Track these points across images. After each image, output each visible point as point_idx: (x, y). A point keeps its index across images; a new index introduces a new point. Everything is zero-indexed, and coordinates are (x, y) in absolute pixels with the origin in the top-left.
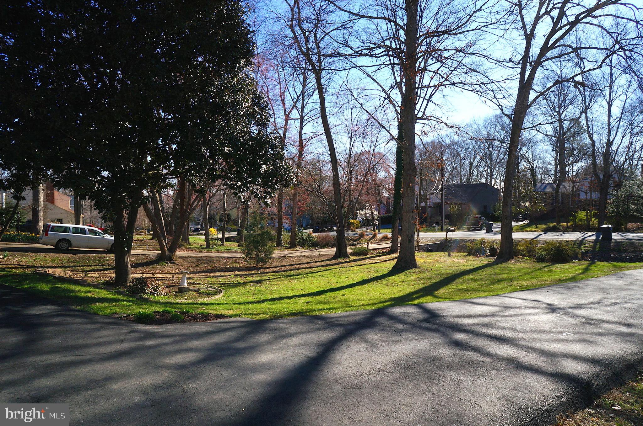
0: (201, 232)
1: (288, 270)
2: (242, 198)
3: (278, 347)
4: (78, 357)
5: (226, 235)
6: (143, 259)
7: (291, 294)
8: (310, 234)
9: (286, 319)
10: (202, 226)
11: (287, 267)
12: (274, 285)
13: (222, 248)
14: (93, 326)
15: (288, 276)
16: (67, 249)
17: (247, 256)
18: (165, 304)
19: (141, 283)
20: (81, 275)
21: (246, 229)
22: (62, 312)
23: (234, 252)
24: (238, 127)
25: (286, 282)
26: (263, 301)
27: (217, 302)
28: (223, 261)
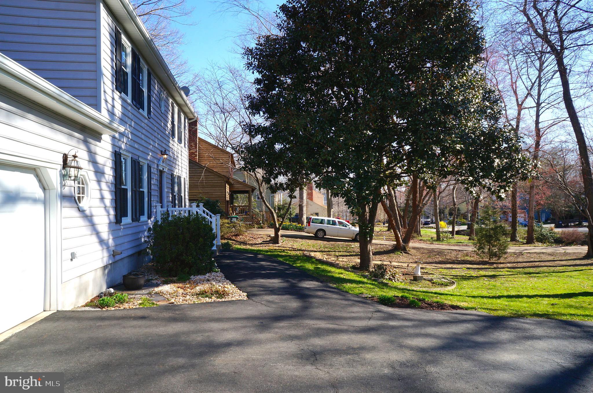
0: (431, 225)
1: (526, 267)
2: (474, 192)
3: (522, 348)
4: (338, 326)
5: (457, 228)
6: (381, 248)
7: (531, 293)
8: (552, 230)
9: (529, 320)
10: (432, 219)
11: (525, 264)
12: (511, 281)
13: (452, 241)
14: (346, 302)
15: (526, 273)
16: (323, 237)
17: (479, 250)
18: (403, 290)
19: (381, 270)
20: (334, 259)
21: (477, 223)
22: (324, 288)
23: (464, 246)
24: (469, 124)
25: (524, 280)
26: (499, 297)
27: (449, 293)
28: (454, 253)
